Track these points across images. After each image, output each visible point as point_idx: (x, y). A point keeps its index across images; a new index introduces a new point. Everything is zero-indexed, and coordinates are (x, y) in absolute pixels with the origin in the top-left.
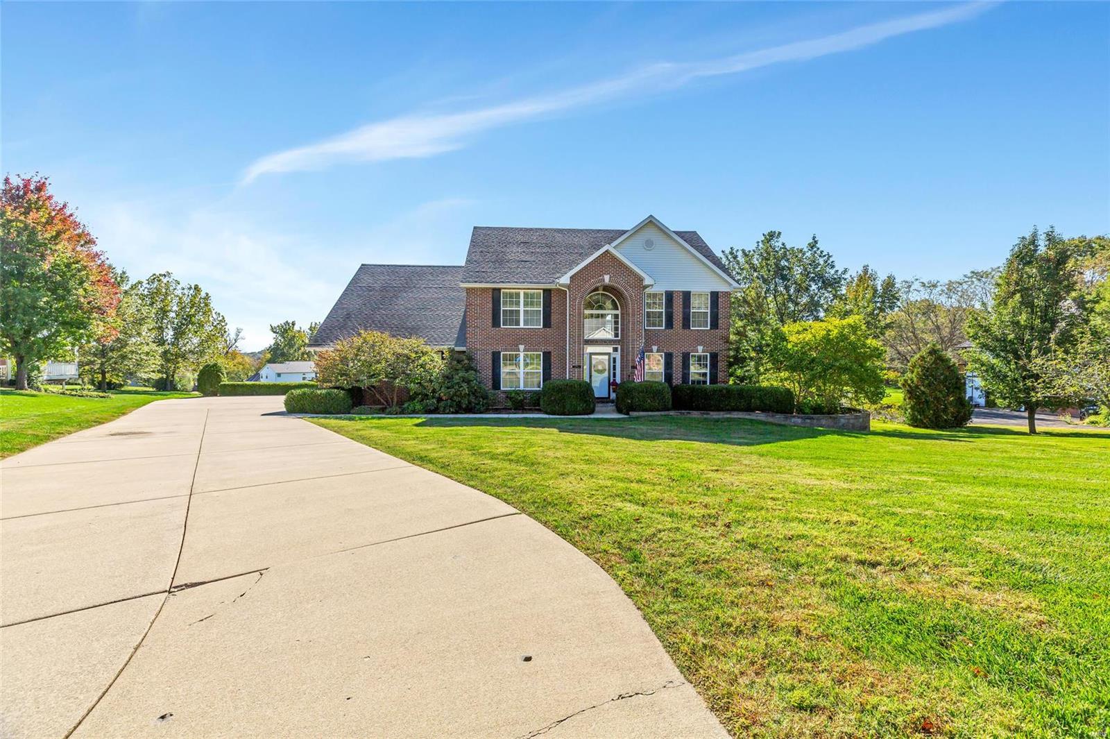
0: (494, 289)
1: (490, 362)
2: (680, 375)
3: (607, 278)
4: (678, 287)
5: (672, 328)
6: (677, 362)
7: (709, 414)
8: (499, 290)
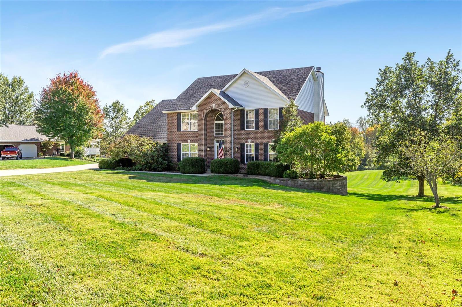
0: (178, 113)
1: (177, 148)
2: (263, 156)
3: (214, 105)
4: (261, 106)
5: (258, 129)
6: (261, 148)
7: (247, 176)
8: (180, 113)
